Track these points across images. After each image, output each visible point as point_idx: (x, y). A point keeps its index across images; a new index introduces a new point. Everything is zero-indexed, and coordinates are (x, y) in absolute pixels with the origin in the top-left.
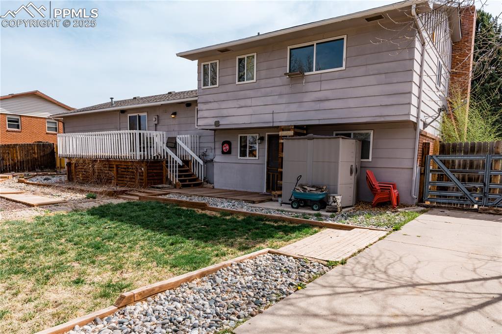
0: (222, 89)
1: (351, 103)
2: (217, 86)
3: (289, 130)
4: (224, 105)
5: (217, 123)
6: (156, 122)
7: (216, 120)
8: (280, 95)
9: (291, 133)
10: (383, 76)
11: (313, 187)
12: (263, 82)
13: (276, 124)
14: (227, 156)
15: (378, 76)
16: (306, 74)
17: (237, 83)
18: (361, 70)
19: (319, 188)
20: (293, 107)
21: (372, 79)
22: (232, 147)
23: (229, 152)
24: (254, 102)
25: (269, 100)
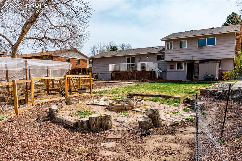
0: (175, 50)
1: (217, 54)
2: (173, 49)
3: (198, 61)
4: (175, 54)
5: (172, 60)
6: (140, 60)
7: (172, 59)
8: (195, 52)
9: (199, 62)
10: (226, 47)
11: (210, 75)
12: (189, 48)
13: (193, 60)
14: (172, 69)
15: (225, 47)
16: (204, 46)
17: (180, 48)
18: (220, 46)
19: (212, 75)
20: (199, 55)
21: (223, 48)
22: (174, 66)
23: (173, 68)
24: (186, 53)
25: (191, 53)
